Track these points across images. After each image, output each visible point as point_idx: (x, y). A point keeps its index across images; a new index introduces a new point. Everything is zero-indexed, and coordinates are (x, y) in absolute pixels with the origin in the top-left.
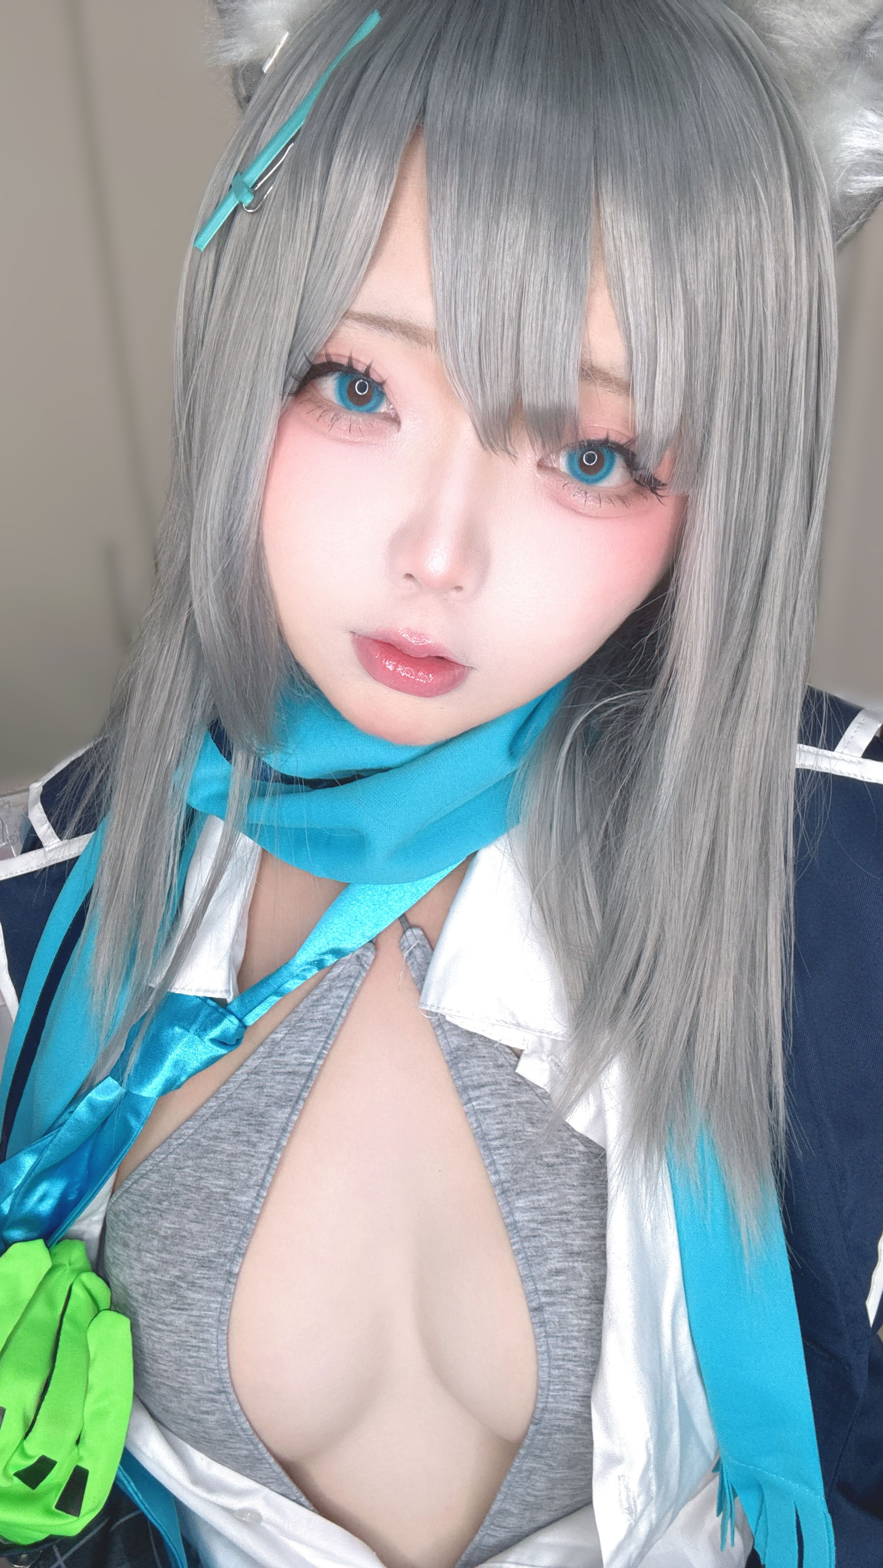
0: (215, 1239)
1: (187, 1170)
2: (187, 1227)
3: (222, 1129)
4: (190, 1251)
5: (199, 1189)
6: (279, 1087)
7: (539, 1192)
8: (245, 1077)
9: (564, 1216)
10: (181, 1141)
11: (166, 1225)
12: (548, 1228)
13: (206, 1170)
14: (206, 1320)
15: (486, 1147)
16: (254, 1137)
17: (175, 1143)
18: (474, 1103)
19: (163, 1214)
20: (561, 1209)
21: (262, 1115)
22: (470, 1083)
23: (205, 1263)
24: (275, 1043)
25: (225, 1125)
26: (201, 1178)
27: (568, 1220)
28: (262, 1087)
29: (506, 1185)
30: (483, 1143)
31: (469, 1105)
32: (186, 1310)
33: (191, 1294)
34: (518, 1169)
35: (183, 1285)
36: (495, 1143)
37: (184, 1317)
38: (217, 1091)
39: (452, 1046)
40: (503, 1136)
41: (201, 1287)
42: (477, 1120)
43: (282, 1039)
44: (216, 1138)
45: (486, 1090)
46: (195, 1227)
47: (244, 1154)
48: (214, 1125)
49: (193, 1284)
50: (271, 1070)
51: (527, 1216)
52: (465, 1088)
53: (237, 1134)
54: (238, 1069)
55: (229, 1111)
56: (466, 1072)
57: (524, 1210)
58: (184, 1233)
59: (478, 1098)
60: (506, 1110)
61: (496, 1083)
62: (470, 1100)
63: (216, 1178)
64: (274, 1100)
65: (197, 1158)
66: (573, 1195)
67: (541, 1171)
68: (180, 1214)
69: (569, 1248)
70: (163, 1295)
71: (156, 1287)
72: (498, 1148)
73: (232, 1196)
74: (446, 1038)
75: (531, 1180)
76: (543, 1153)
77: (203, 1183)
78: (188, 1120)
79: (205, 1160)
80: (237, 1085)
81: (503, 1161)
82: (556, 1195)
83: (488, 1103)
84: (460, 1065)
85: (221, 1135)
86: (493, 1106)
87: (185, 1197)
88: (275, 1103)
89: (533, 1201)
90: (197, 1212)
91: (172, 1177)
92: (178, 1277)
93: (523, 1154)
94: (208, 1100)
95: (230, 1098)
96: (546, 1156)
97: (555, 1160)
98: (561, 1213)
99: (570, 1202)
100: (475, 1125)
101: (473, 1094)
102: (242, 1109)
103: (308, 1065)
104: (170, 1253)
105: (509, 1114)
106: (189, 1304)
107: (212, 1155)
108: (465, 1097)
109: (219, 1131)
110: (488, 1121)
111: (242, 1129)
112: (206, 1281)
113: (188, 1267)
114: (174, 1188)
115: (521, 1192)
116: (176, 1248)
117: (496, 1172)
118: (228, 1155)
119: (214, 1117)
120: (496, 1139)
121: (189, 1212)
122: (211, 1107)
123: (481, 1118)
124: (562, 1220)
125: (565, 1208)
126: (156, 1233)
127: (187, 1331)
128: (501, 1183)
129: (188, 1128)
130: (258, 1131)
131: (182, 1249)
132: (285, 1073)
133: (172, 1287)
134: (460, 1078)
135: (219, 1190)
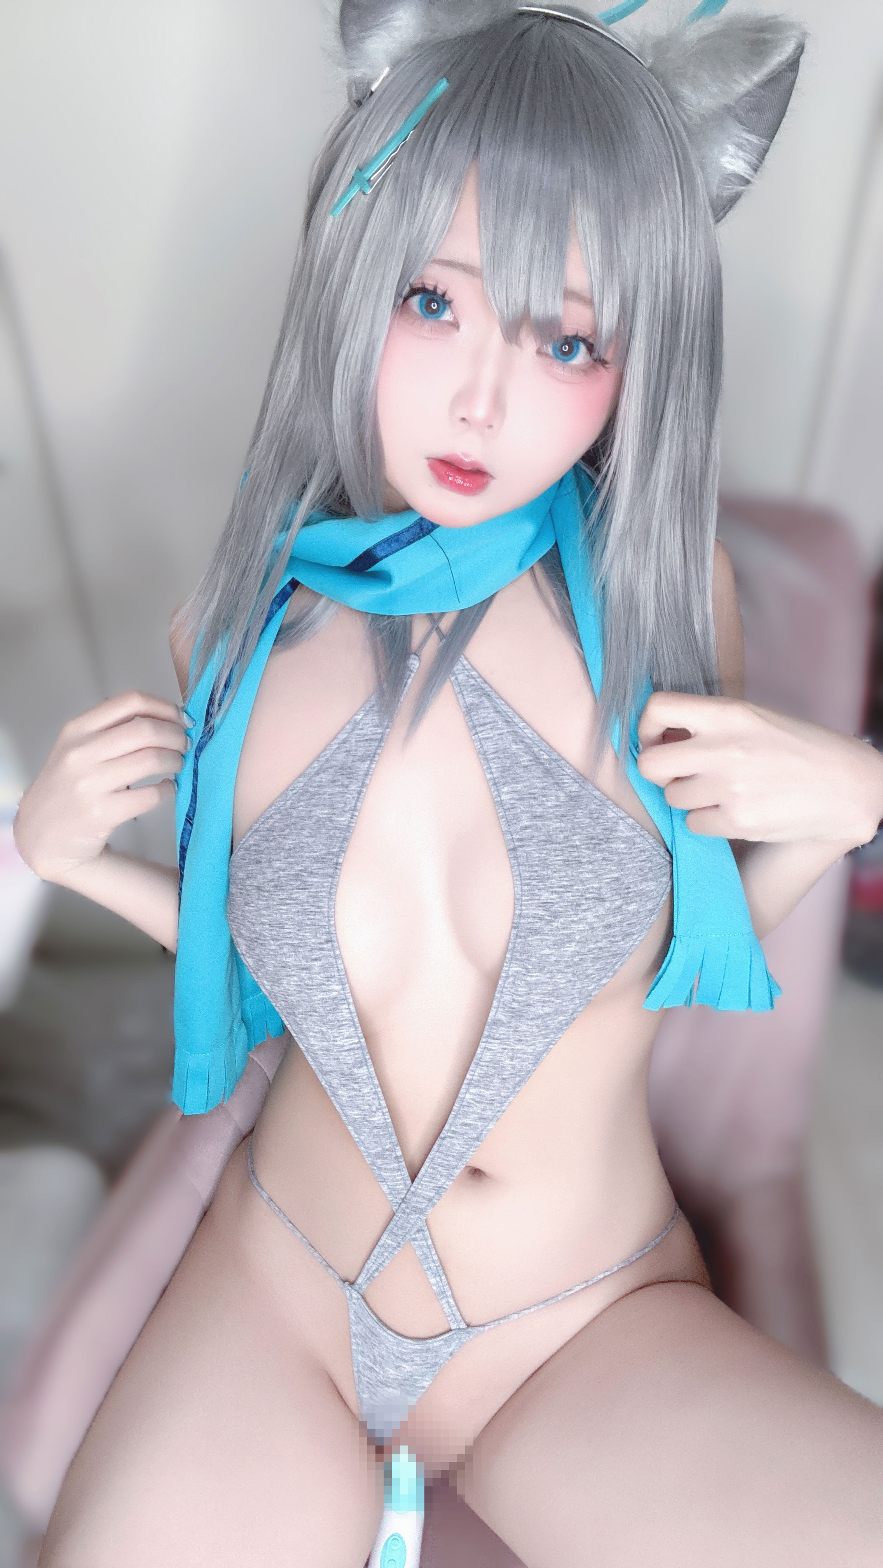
0: (324, 845)
1: (301, 808)
2: (304, 841)
3: (324, 780)
4: (308, 854)
5: (310, 817)
6: (361, 749)
7: (517, 783)
8: (337, 746)
9: (532, 796)
10: (295, 791)
11: (289, 843)
12: (522, 803)
13: (314, 806)
14: (320, 894)
15: (486, 759)
16: (346, 782)
17: (291, 793)
18: (480, 735)
19: (287, 837)
20: (530, 791)
21: (350, 768)
22: (477, 723)
23: (317, 860)
24: (357, 723)
25: (325, 777)
26: (311, 811)
27: (535, 798)
28: (349, 751)
29: (497, 780)
30: (484, 757)
31: (476, 736)
32: (308, 889)
33: (311, 879)
34: (505, 770)
35: (305, 874)
36: (491, 756)
37: (306, 894)
38: (319, 756)
39: (468, 703)
40: (496, 752)
41: (317, 874)
42: (481, 744)
43: (361, 719)
44: (319, 786)
45: (488, 726)
46: (310, 840)
47: (340, 792)
48: (317, 778)
49: (312, 873)
50: (354, 740)
51: (510, 796)
52: (474, 727)
53: (334, 781)
54: (332, 741)
55: (327, 768)
56: (476, 717)
57: (508, 793)
58: (302, 845)
59: (482, 731)
60: (500, 737)
61: (495, 722)
62: (477, 733)
63: (322, 810)
64: (357, 757)
65: (307, 800)
66: (539, 783)
67: (519, 771)
68: (298, 835)
69: (534, 814)
70: (291, 883)
71: (285, 879)
72: (494, 759)
73: (334, 818)
74: (464, 699)
75: (513, 776)
76: (521, 760)
77: (313, 814)
78: (299, 777)
79: (313, 800)
80: (332, 751)
81: (496, 766)
82: (528, 784)
83: (489, 734)
84: (472, 714)
85: (322, 784)
86: (492, 735)
87: (301, 824)
88: (359, 760)
89: (513, 788)
90: (310, 831)
91: (290, 815)
92: (301, 871)
93: (508, 762)
94: (313, 763)
95: (327, 760)
96: (523, 761)
97: (530, 763)
98: (530, 794)
99: (536, 787)
100: (479, 747)
101: (479, 729)
102: (336, 766)
103: (379, 733)
104: (293, 857)
105: (502, 739)
106: (309, 885)
107: (318, 797)
108: (474, 731)
109: (321, 782)
110: (488, 744)
111: (336, 778)
112: (319, 870)
113: (307, 863)
114: (292, 821)
115: (506, 783)
116: (297, 854)
117: (491, 773)
118: (329, 795)
119: (317, 774)
120: (493, 753)
121: (305, 832)
122: (314, 768)
123: (483, 743)
124: (531, 798)
125: (533, 791)
126: (283, 849)
127: (308, 902)
128: (494, 779)
129: (299, 782)
130: (349, 778)
131: (302, 854)
132: (364, 741)
133: (297, 877)
134: (471, 721)
135: (324, 816)
